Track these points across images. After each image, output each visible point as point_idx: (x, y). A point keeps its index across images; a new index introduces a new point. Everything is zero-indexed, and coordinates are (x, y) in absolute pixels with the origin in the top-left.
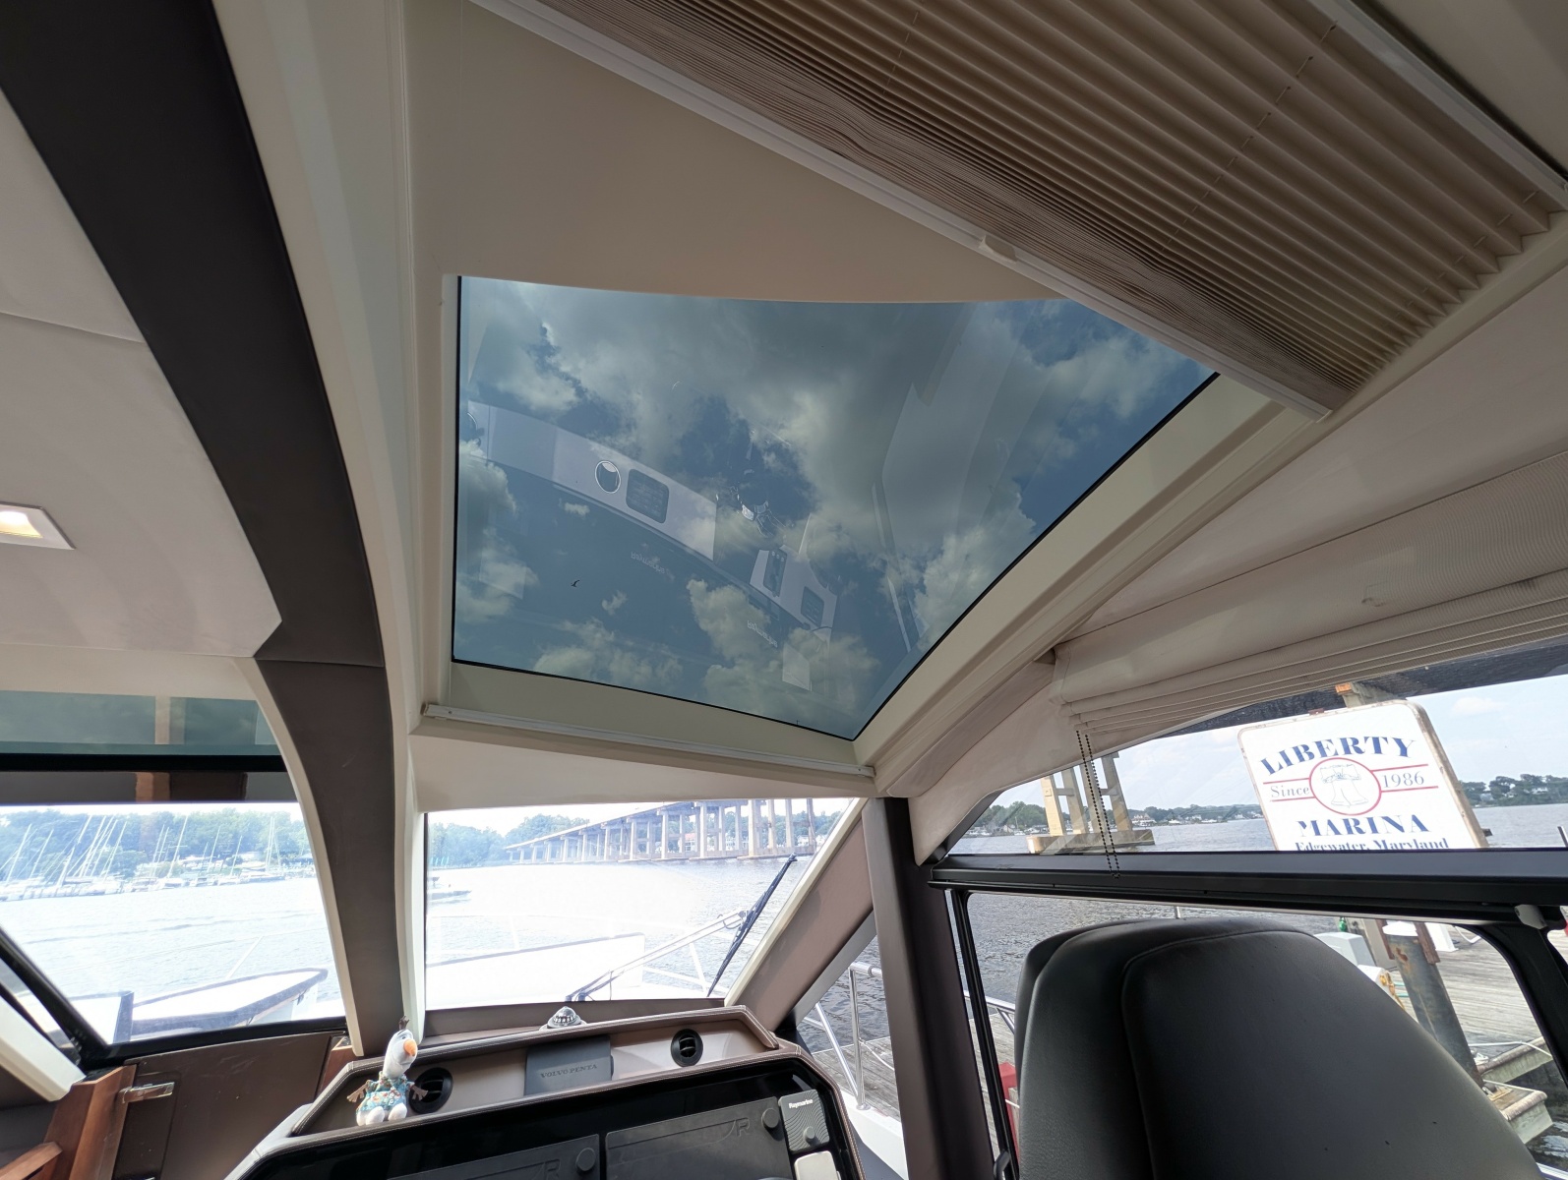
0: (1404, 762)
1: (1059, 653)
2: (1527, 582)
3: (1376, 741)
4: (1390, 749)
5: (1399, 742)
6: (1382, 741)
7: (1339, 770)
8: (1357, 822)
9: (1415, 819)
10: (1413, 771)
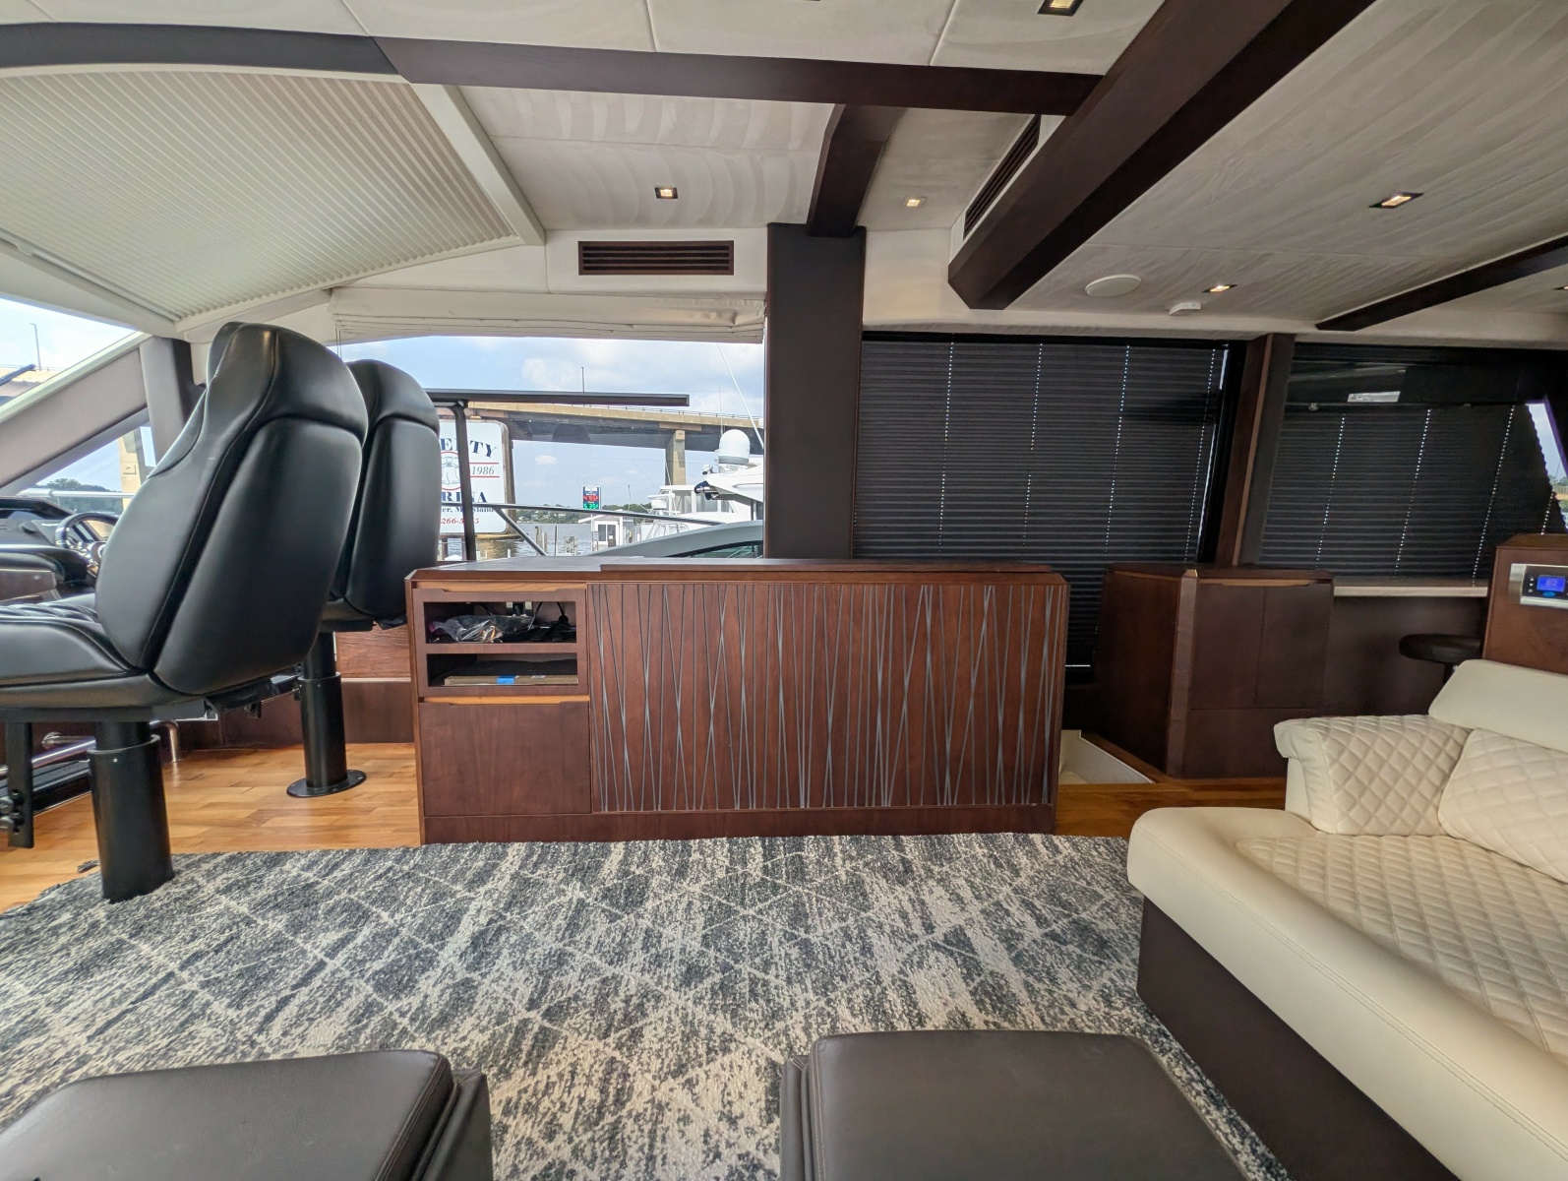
0: (488, 459)
1: (335, 291)
2: (516, 320)
3: (477, 444)
4: (483, 450)
5: (488, 447)
6: (480, 445)
7: (449, 460)
8: (450, 494)
9: (482, 495)
10: (489, 466)
